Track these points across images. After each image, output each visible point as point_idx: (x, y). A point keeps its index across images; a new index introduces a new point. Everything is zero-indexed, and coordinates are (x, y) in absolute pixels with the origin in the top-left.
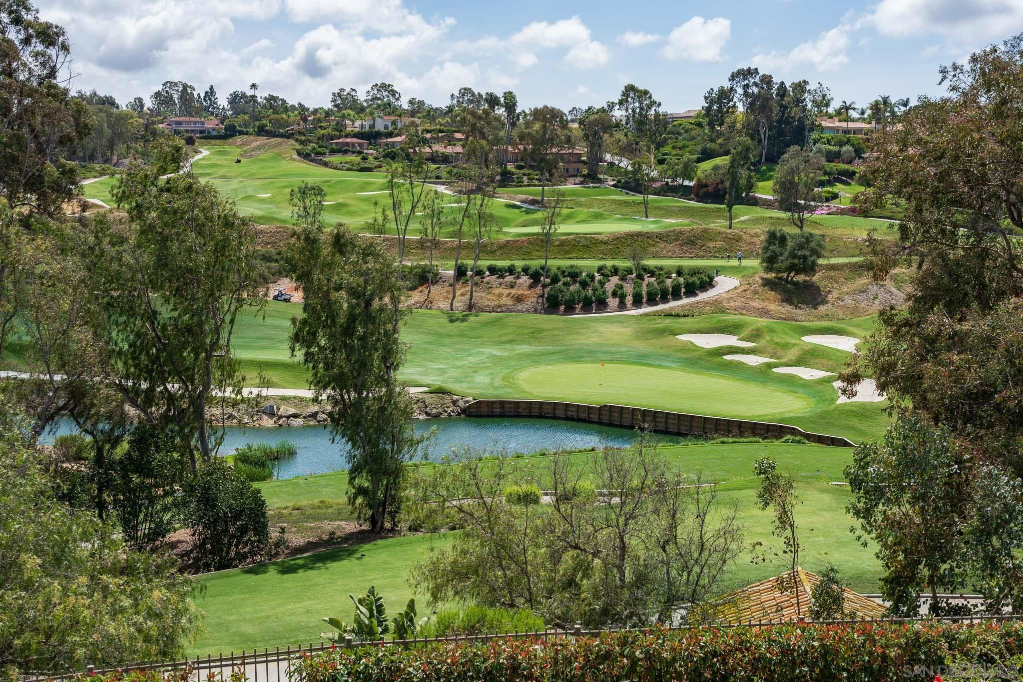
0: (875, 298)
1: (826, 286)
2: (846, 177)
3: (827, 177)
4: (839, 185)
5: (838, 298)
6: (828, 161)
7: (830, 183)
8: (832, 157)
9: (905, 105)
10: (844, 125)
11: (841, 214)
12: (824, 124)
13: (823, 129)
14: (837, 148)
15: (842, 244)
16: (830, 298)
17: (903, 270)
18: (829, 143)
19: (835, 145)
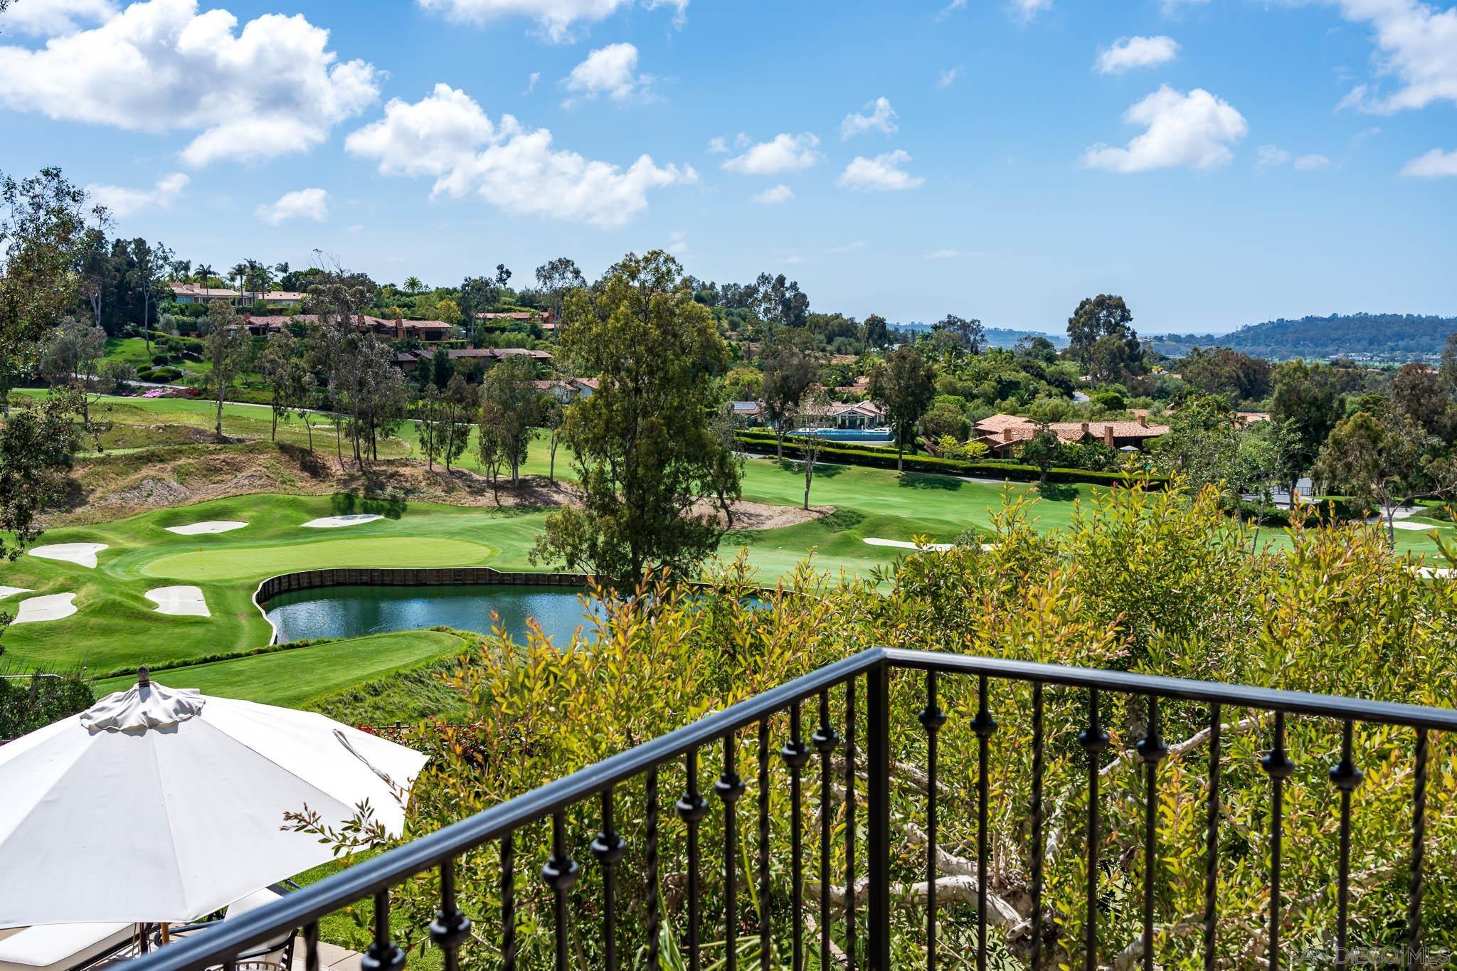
0: (149, 495)
1: (89, 484)
2: (194, 353)
3: (173, 354)
4: (189, 363)
5: (101, 498)
6: (182, 335)
7: (177, 360)
8: (185, 329)
9: (285, 270)
10: (204, 292)
11: (176, 396)
12: (177, 290)
13: (174, 296)
14: (192, 319)
15: (129, 432)
16: (91, 498)
17: (190, 461)
18: (182, 312)
19: (190, 316)
